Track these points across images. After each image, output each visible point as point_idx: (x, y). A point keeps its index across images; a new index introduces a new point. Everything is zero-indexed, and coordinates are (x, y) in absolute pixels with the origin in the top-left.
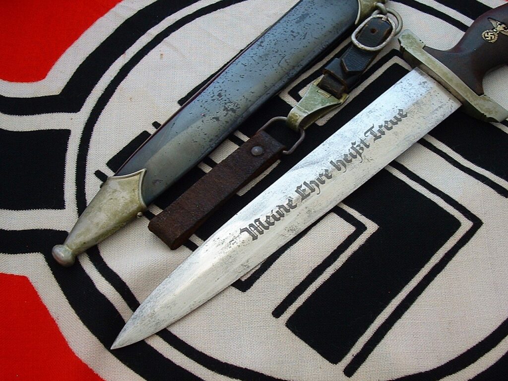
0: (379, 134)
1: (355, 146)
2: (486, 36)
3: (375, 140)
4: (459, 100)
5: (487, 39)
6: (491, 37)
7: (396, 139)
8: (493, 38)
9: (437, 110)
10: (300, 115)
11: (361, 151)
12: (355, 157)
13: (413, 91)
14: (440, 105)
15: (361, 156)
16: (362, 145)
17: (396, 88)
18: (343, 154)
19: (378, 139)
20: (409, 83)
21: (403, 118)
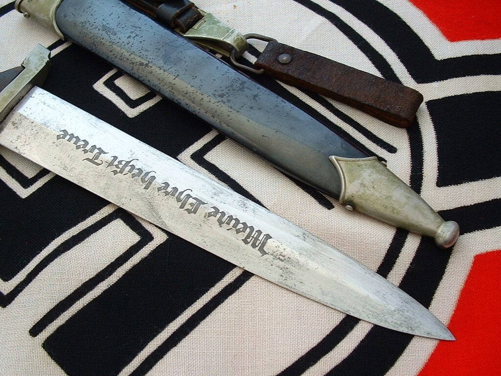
0: (96, 151)
1: (118, 170)
3: (105, 153)
4: (31, 89)
7: (98, 134)
9: (49, 106)
11: (123, 163)
12: (133, 167)
13: (28, 132)
14: (43, 104)
15: (130, 162)
16: (116, 163)
17: (25, 152)
18: (132, 179)
19: (103, 151)
20: (16, 139)
21: (68, 133)
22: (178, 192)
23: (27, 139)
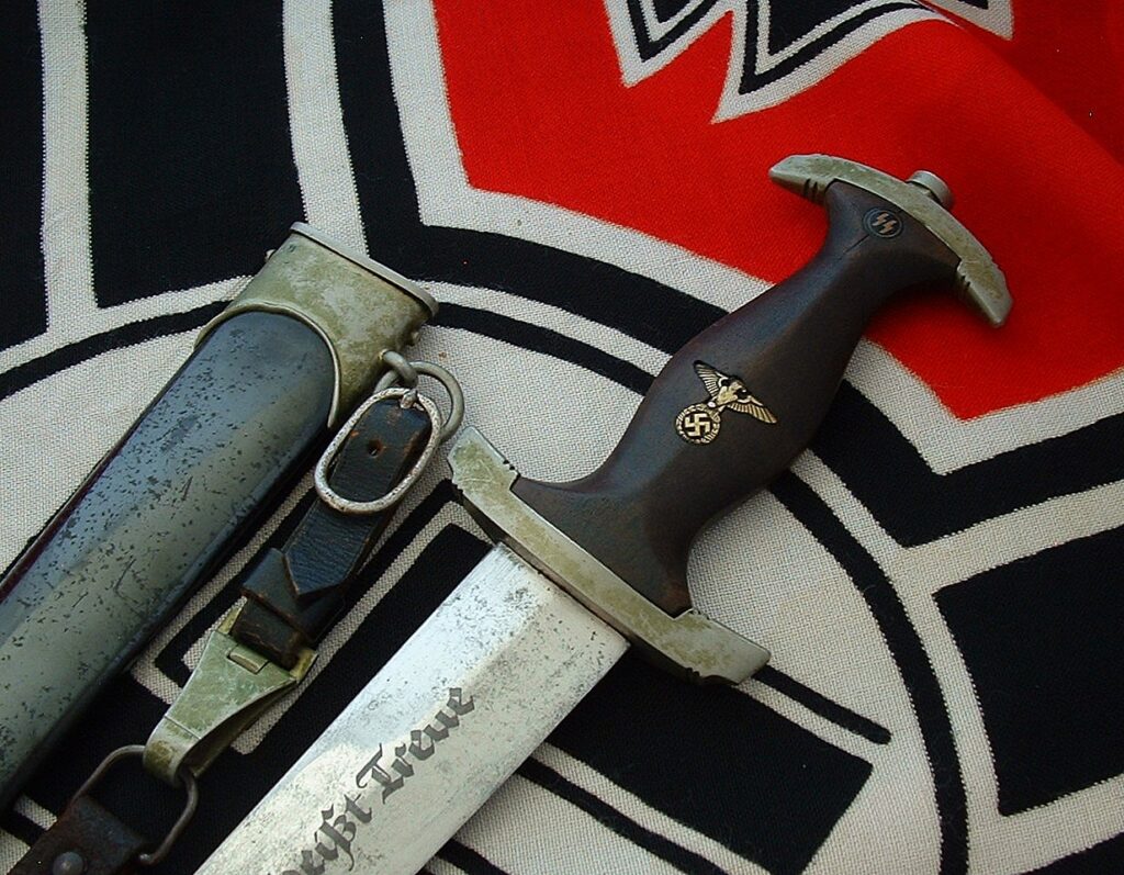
0: (395, 776)
1: (331, 822)
2: (688, 425)
3: (385, 795)
4: (621, 634)
5: (690, 434)
6: (702, 428)
7: (447, 785)
8: (707, 430)
9: (558, 673)
10: (174, 745)
11: (347, 835)
12: (333, 855)
13: (490, 623)
14: (567, 658)
15: (348, 852)
16: (350, 817)
17: (443, 617)
18: (300, 850)
19: (392, 790)
20: (479, 599)
21: (461, 714)
23: (472, 623)
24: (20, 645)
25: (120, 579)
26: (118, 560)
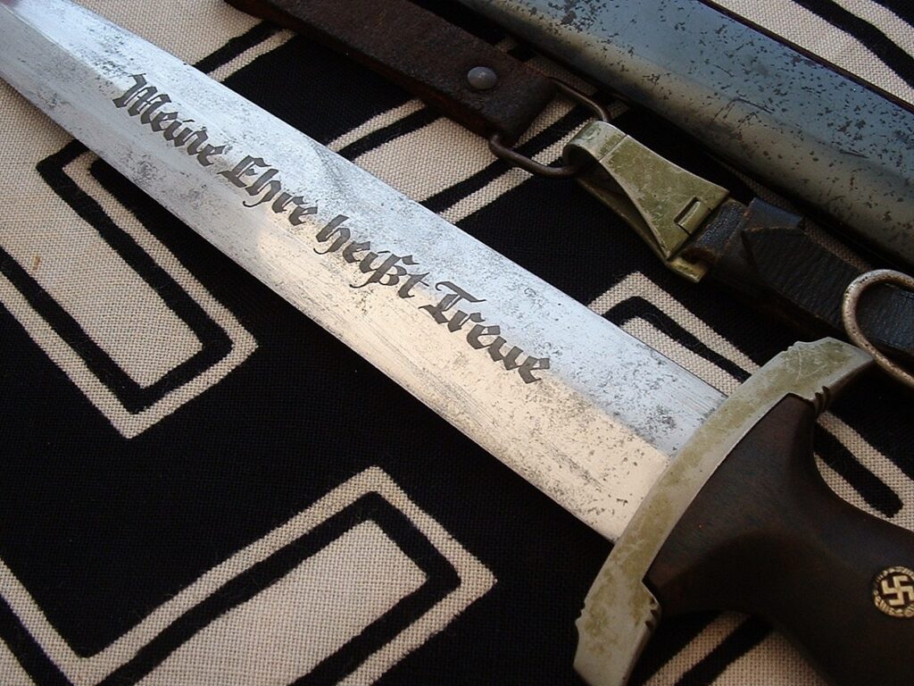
0: (448, 315)
1: (399, 263)
3: (428, 308)
7: (442, 365)
9: (574, 466)
11: (386, 279)
12: (364, 268)
13: (629, 393)
14: (592, 473)
15: (370, 281)
16: (403, 280)
18: (372, 241)
19: (433, 314)
20: (661, 383)
21: (519, 371)
22: (273, 201)
23: (630, 376)
24: (676, 28)
25: (749, 102)
26: (769, 99)
